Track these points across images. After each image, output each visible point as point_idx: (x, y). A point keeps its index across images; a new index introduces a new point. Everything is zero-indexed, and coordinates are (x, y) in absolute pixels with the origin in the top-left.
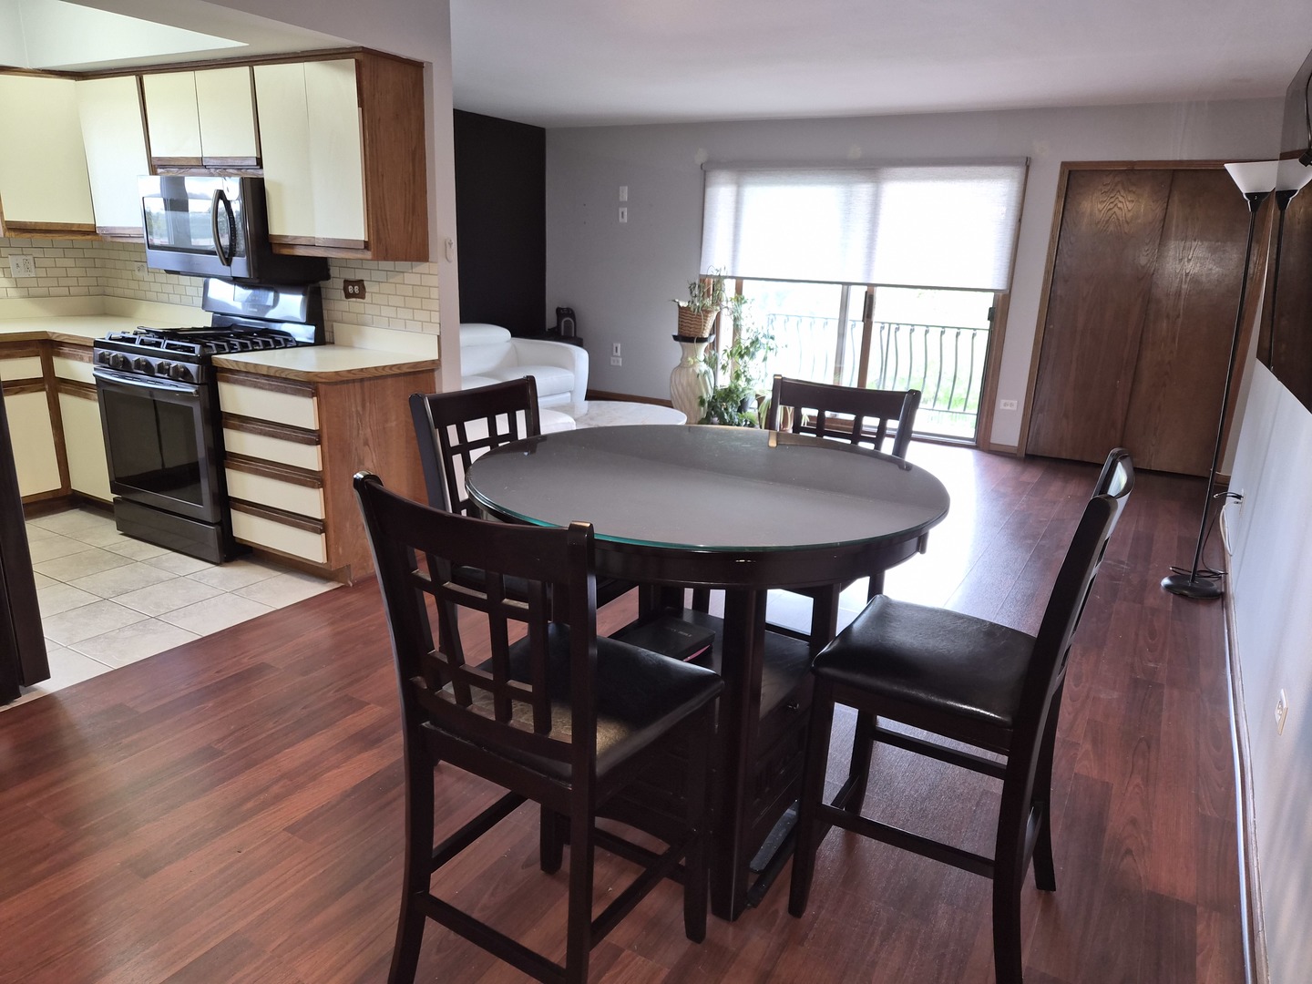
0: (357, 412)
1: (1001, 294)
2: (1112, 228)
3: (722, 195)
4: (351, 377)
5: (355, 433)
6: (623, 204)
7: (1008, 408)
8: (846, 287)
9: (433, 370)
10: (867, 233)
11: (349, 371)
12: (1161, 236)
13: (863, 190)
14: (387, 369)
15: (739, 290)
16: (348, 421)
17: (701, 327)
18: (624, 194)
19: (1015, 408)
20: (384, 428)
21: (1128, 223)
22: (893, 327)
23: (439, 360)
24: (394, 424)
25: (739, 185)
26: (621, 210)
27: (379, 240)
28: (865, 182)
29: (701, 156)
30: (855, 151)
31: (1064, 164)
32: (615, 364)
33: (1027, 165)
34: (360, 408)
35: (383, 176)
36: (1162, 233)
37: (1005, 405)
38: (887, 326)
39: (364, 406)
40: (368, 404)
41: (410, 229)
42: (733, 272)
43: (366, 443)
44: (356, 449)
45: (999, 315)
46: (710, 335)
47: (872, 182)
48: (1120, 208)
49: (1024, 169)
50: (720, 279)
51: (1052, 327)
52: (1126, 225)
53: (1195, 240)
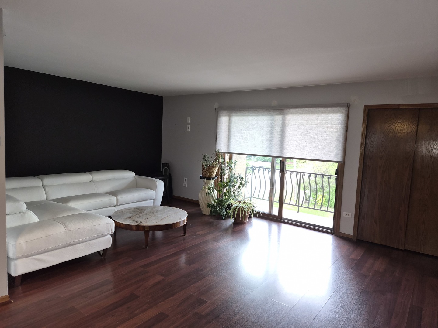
1: (340, 163)
2: (391, 134)
3: (223, 121)
6: (189, 124)
7: (347, 216)
8: (273, 158)
10: (280, 136)
12: (416, 139)
13: (278, 118)
15: (231, 158)
17: (211, 173)
18: (189, 120)
19: (350, 217)
21: (399, 133)
22: (302, 174)
25: (230, 116)
26: (188, 126)
28: (279, 115)
29: (216, 106)
30: (275, 103)
31: (365, 106)
32: (185, 186)
33: (348, 107)
36: (416, 137)
37: (346, 215)
38: (299, 173)
42: (228, 150)
45: (340, 172)
46: (216, 176)
47: (282, 115)
48: (394, 126)
49: (347, 109)
50: (224, 153)
51: (365, 179)
52: (398, 133)
53: (434, 141)
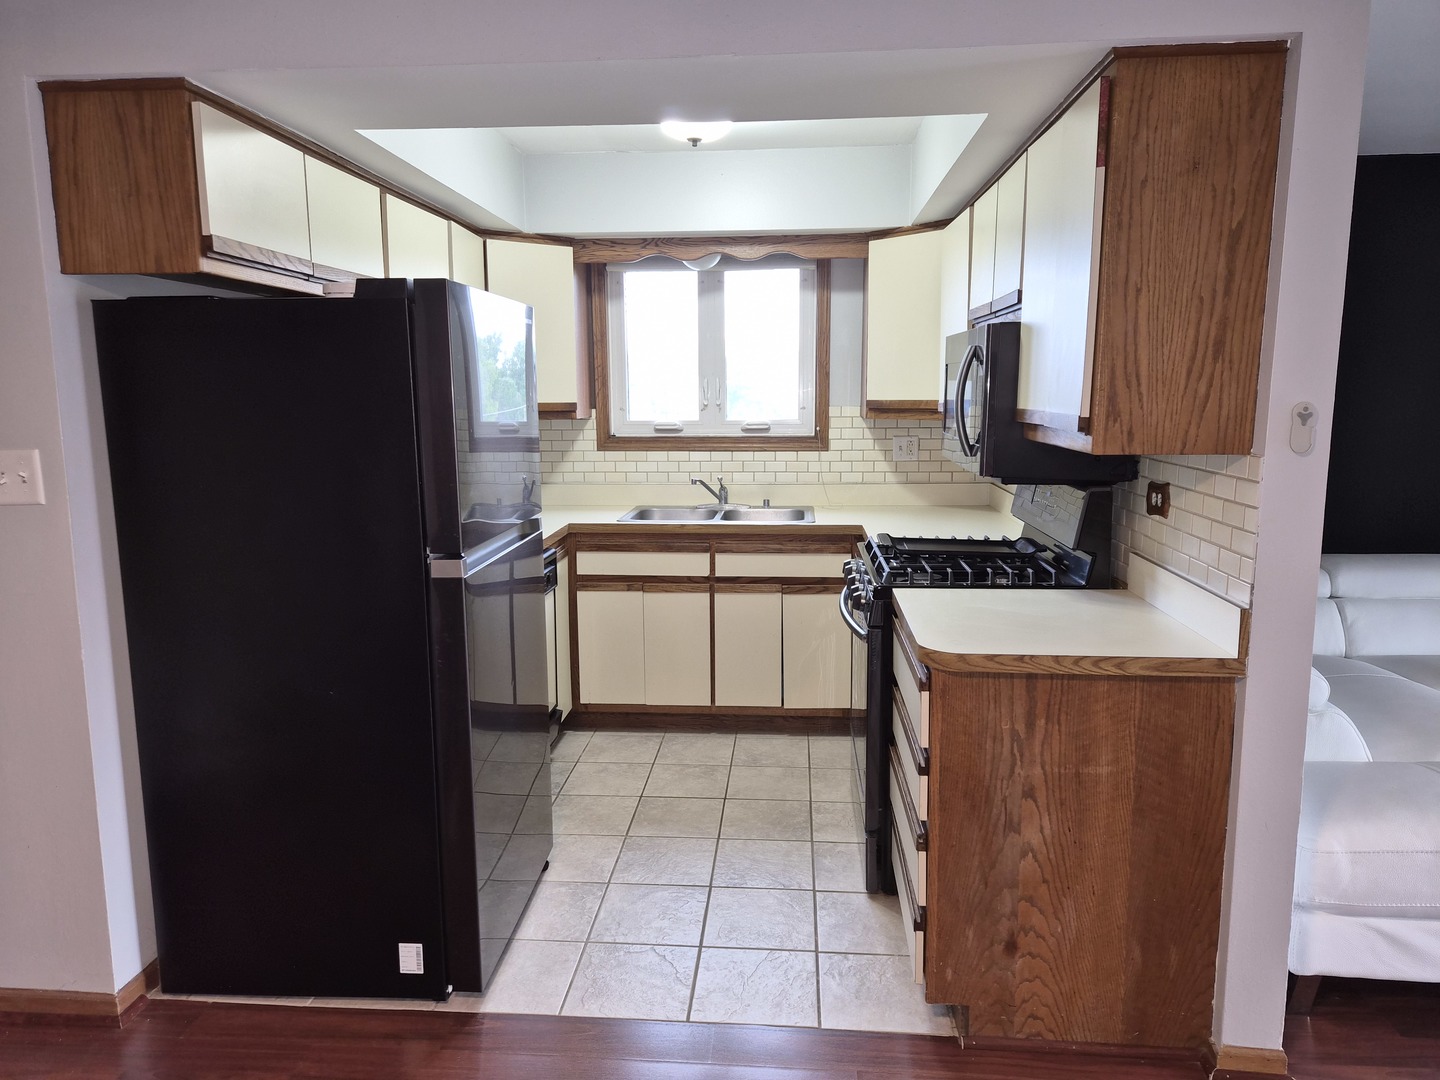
0: (1014, 732)
4: (993, 667)
5: (1004, 770)
9: (1231, 681)
11: (991, 658)
14: (1086, 665)
16: (989, 744)
20: (1078, 775)
23: (1239, 665)
24: (1104, 770)
27: (1113, 414)
34: (1021, 727)
35: (1139, 291)
39: (1030, 725)
40: (1042, 722)
41: (1202, 390)
43: (1029, 793)
44: (1004, 800)
